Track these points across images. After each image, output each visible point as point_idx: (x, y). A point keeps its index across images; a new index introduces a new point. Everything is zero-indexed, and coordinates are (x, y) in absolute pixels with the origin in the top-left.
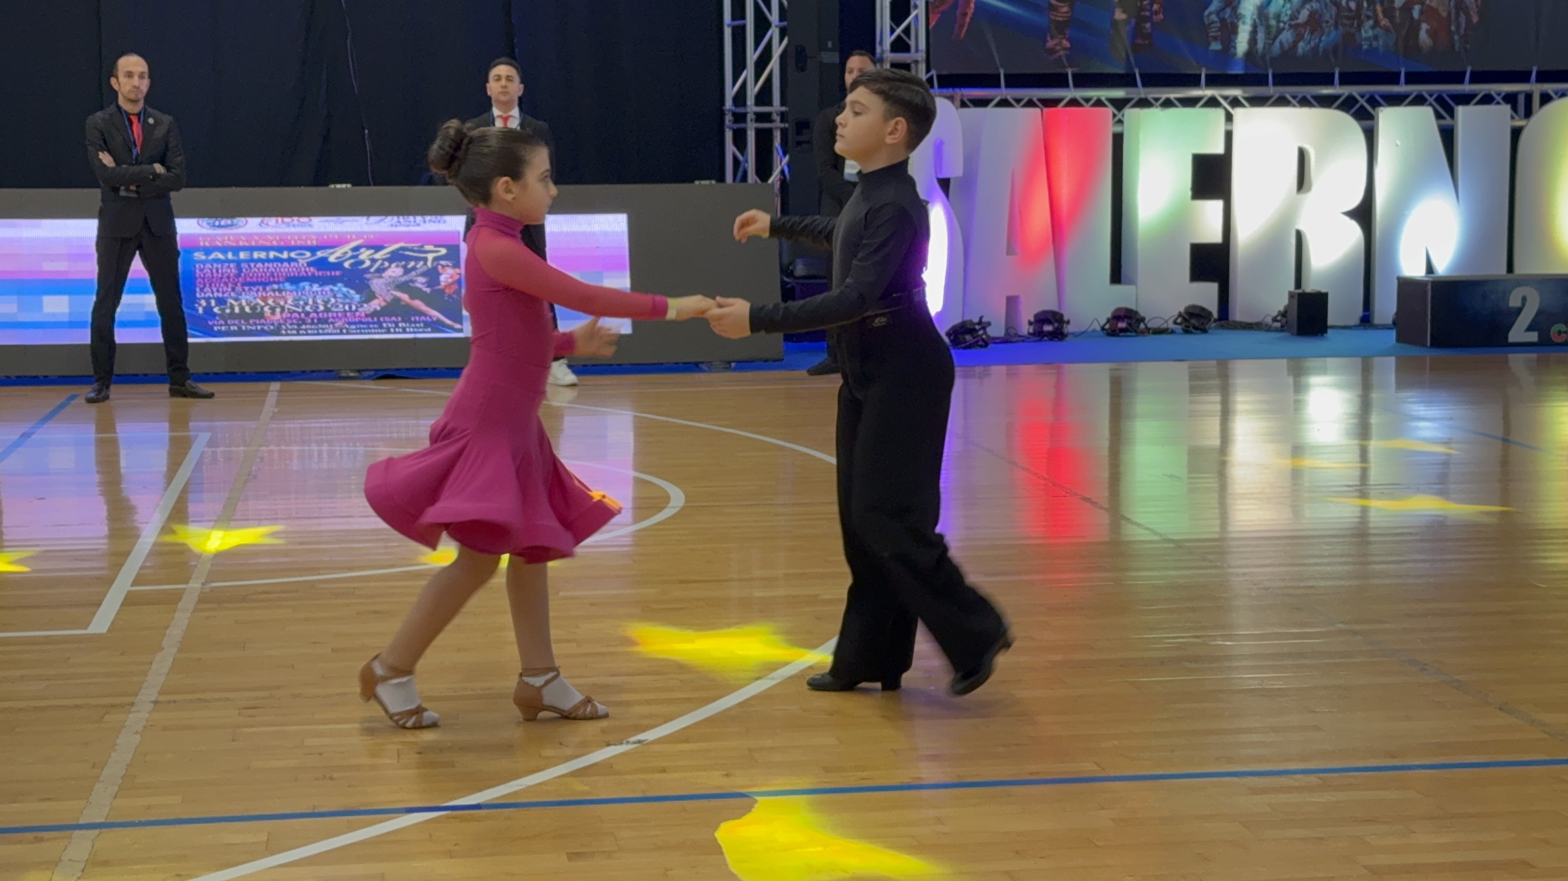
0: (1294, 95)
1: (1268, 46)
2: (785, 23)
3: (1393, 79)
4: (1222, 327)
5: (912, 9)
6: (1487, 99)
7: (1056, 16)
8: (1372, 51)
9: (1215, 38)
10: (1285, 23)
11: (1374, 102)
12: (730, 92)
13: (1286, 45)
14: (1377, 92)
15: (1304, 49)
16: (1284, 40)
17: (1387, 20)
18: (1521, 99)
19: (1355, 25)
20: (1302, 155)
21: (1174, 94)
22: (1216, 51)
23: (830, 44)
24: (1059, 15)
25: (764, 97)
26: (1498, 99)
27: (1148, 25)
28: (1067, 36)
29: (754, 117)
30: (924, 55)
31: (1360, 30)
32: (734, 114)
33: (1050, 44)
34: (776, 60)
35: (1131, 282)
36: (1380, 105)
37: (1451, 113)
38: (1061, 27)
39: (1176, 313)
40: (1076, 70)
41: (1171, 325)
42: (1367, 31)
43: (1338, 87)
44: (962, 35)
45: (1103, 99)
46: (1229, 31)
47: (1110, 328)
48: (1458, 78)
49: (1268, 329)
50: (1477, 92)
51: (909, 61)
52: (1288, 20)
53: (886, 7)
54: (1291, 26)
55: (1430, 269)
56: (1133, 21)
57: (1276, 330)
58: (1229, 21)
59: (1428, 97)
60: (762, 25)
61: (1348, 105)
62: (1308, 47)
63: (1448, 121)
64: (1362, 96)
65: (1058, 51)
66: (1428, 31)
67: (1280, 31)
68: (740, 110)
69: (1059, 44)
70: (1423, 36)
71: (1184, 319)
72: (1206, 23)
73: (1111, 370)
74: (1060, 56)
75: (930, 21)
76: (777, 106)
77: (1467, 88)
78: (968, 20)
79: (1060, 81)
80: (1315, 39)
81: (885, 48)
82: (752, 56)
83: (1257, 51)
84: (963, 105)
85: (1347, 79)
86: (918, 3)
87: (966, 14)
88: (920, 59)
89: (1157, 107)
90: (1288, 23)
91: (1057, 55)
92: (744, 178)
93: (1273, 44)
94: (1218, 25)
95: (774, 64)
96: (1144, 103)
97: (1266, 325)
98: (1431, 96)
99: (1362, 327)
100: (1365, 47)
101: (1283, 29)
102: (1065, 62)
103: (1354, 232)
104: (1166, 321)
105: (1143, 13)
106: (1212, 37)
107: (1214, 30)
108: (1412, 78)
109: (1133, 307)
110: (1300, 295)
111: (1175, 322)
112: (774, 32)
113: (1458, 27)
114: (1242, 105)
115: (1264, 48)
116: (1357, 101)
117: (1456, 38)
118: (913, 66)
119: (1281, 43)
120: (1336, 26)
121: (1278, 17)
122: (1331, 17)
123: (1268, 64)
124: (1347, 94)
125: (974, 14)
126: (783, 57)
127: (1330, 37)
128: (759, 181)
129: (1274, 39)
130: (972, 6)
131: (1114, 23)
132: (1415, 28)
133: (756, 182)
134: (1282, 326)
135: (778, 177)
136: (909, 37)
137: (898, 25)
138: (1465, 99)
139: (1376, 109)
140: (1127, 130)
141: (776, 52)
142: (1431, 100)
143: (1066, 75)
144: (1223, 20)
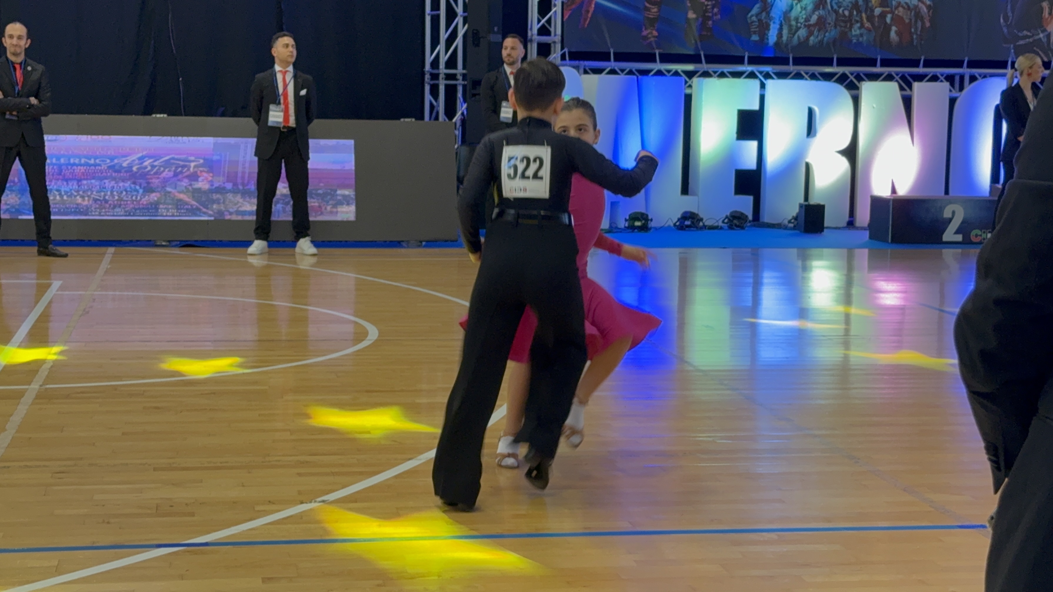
0: (807, 72)
1: (790, 39)
2: (466, 14)
3: (872, 63)
4: (754, 226)
5: (552, 7)
6: (934, 78)
7: (649, 14)
8: (859, 44)
9: (755, 33)
10: (801, 24)
11: (859, 78)
12: (429, 59)
13: (802, 39)
14: (861, 72)
15: (813, 41)
16: (801, 36)
17: (869, 23)
18: (957, 79)
19: (848, 26)
20: (811, 113)
21: (727, 68)
22: (756, 41)
23: (496, 29)
24: (650, 13)
25: (451, 63)
26: (942, 78)
27: (710, 22)
28: (656, 28)
29: (444, 76)
30: (560, 38)
31: (851, 30)
32: (431, 74)
33: (645, 33)
34: (460, 39)
35: (694, 194)
36: (863, 80)
37: (910, 87)
38: (652, 22)
39: (724, 216)
40: (661, 51)
41: (720, 224)
42: (856, 31)
43: (836, 67)
44: (586, 26)
45: (679, 71)
46: (764, 28)
47: (679, 225)
48: (915, 63)
49: (786, 228)
50: (928, 74)
51: (550, 42)
52: (803, 22)
53: (535, 5)
54: (805, 26)
55: (894, 191)
56: (700, 19)
57: (791, 229)
58: (764, 21)
59: (895, 76)
60: (451, 15)
61: (842, 79)
62: (817, 40)
63: (908, 92)
64: (852, 74)
65: (650, 38)
66: (896, 32)
67: (798, 29)
68: (435, 71)
69: (651, 33)
70: (893, 35)
71: (729, 220)
72: (749, 21)
73: (680, 253)
74: (651, 42)
75: (564, 15)
76: (460, 69)
77: (921, 70)
78: (590, 15)
79: (650, 58)
80: (821, 36)
81: (533, 33)
82: (444, 36)
83: (782, 41)
84: (586, 72)
85: (842, 62)
86: (556, 2)
87: (588, 12)
88: (557, 40)
89: (715, 77)
90: (803, 24)
91: (649, 40)
92: (437, 118)
93: (793, 37)
94: (757, 23)
95: (459, 41)
96: (706, 74)
97: (784, 225)
98: (897, 75)
99: (848, 229)
100: (855, 41)
101: (800, 28)
102: (655, 46)
103: (844, 164)
104: (717, 221)
105: (707, 14)
106: (752, 31)
107: (754, 27)
108: (885, 63)
109: (695, 211)
110: (806, 206)
111: (723, 222)
112: (459, 20)
113: (916, 29)
114: (773, 78)
115: (787, 40)
116: (848, 78)
117: (915, 37)
118: (552, 45)
119: (799, 37)
120: (835, 27)
121: (797, 19)
122: (832, 20)
123: (790, 51)
124: (841, 72)
125: (594, 11)
126: (465, 36)
127: (832, 33)
128: (447, 120)
129: (794, 34)
130: (593, 6)
131: (687, 20)
132: (887, 28)
133: (445, 120)
134: (795, 226)
135: (460, 118)
136: (550, 25)
137: (543, 18)
138: (920, 78)
139: (861, 83)
140: (694, 91)
141: (461, 33)
142: (897, 78)
143: (655, 54)
144: (760, 21)
